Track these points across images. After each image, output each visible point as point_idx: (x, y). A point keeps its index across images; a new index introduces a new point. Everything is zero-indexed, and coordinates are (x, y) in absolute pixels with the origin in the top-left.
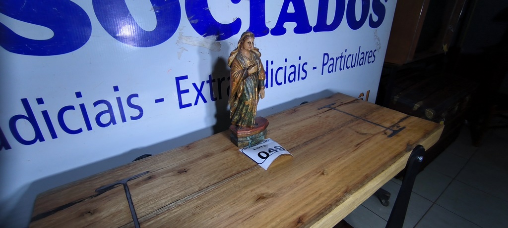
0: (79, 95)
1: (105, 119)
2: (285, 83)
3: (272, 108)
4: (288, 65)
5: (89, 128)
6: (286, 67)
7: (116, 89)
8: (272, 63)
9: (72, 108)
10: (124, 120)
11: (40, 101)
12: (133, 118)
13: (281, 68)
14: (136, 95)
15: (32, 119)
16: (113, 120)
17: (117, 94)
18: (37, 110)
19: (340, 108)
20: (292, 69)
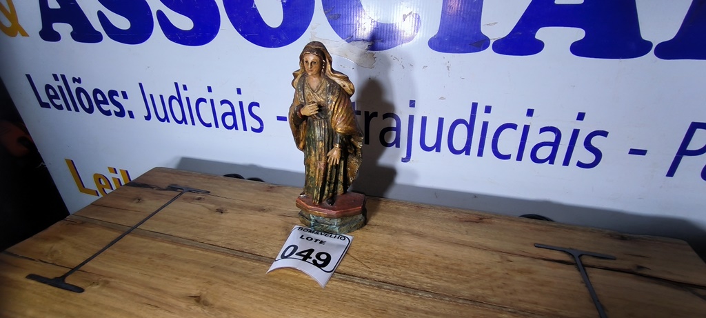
0: (210, 89)
1: (229, 120)
2: (519, 158)
3: (476, 196)
4: (536, 123)
5: (217, 126)
6: (526, 128)
7: (239, 91)
8: (488, 110)
9: (204, 100)
10: (245, 129)
11: (185, 88)
12: (253, 130)
13: (514, 126)
14: (257, 105)
15: (180, 101)
16: (235, 125)
17: (240, 98)
18: (184, 94)
19: (597, 276)
20: (550, 137)
